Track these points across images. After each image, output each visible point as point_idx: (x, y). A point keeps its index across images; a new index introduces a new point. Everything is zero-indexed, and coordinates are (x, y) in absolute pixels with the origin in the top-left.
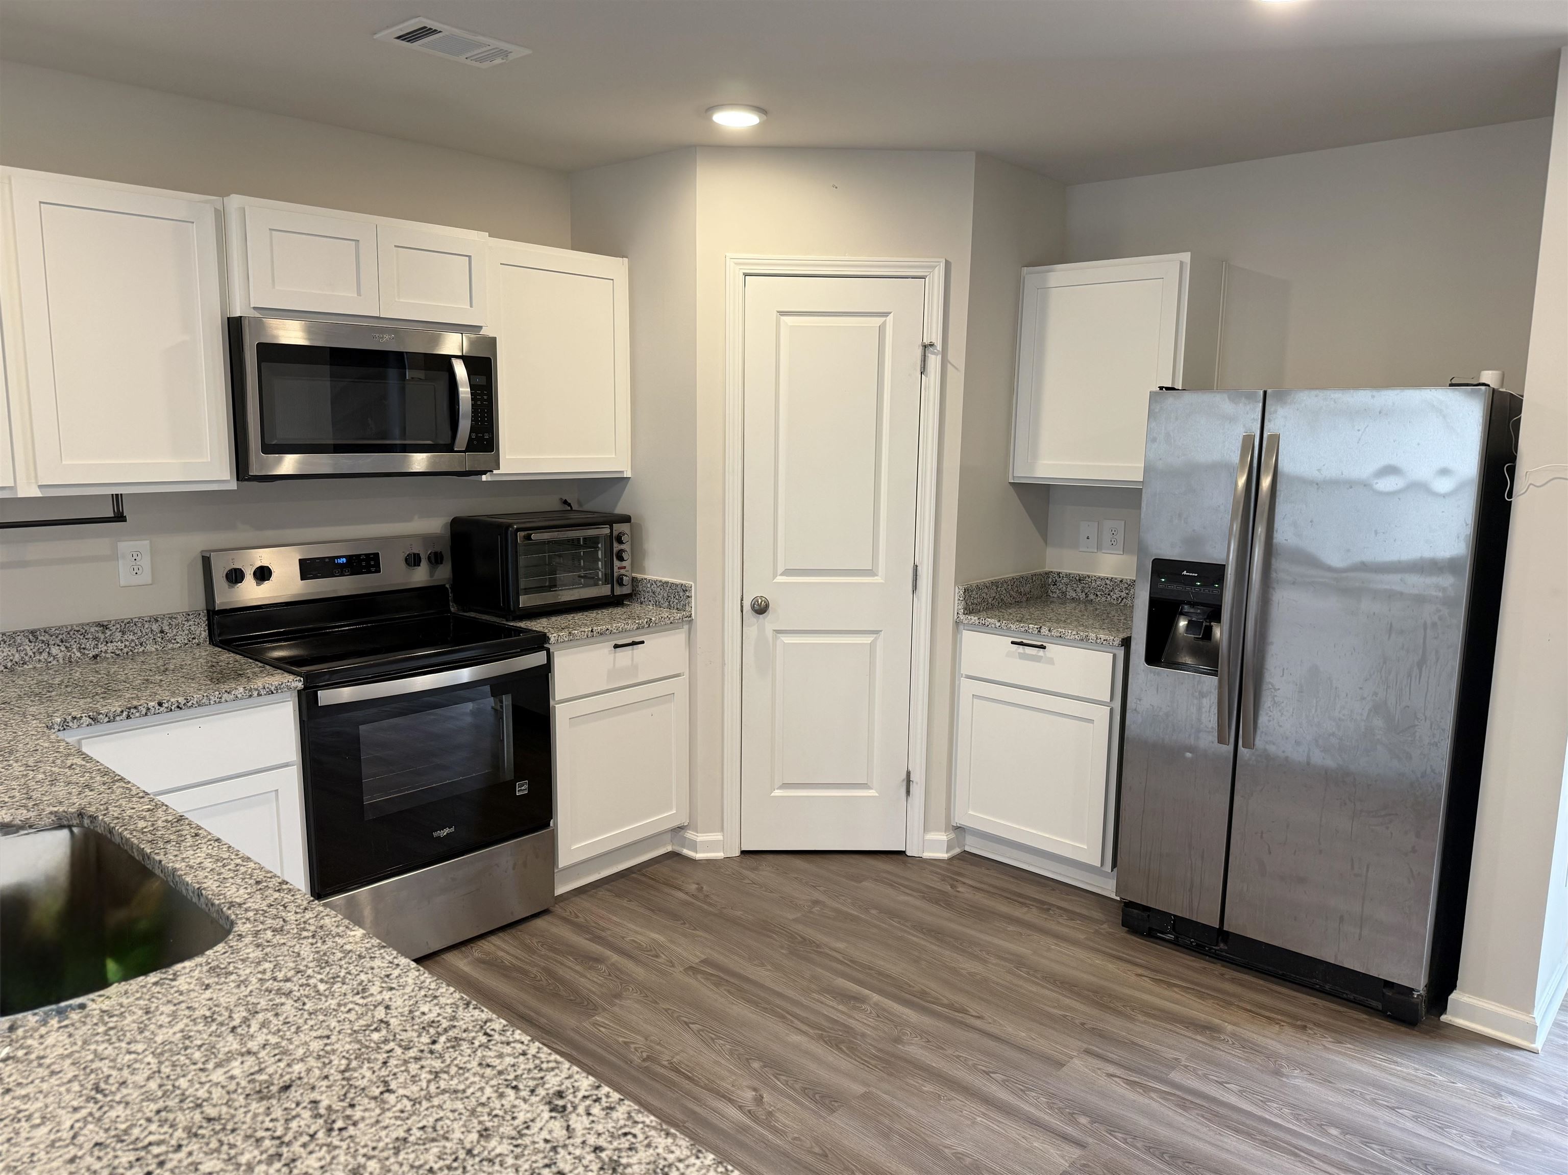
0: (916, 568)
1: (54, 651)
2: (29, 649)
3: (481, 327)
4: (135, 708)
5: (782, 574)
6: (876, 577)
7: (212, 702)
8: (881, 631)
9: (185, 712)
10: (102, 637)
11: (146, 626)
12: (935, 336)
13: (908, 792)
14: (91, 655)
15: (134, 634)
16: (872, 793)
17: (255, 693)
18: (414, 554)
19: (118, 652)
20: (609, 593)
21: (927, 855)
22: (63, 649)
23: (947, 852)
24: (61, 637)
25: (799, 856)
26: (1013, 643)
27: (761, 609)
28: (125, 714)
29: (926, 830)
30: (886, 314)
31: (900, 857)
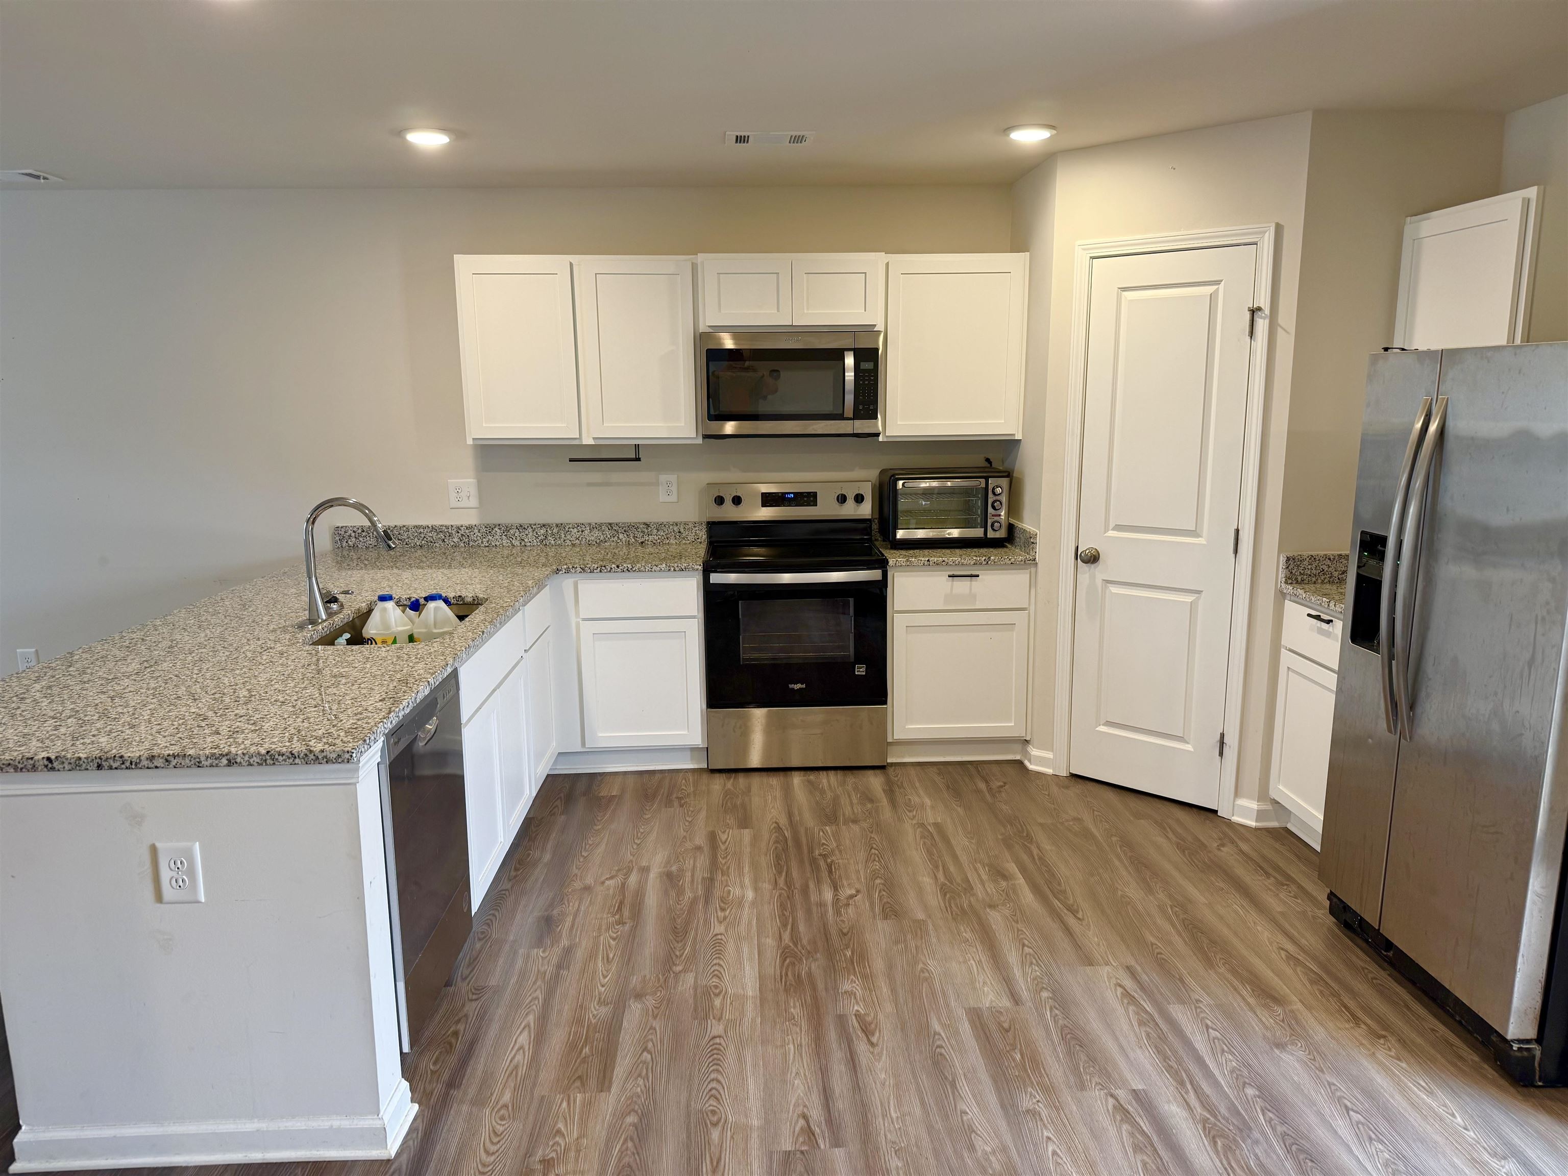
0: (1237, 531)
1: (621, 536)
2: (608, 533)
3: (875, 325)
4: (604, 566)
5: (1113, 529)
6: (1200, 539)
7: (647, 570)
8: (1202, 591)
9: (631, 574)
10: (646, 531)
11: (671, 528)
12: (1264, 301)
13: (1221, 754)
14: (640, 541)
15: (664, 531)
16: (1189, 747)
17: (672, 569)
18: (842, 494)
19: (654, 542)
20: (982, 536)
21: (1236, 819)
22: (625, 536)
23: (1256, 821)
24: (624, 528)
25: (1110, 788)
26: (1309, 615)
27: (1093, 559)
28: (599, 569)
29: (1237, 794)
30: (1218, 282)
31: (1211, 815)
